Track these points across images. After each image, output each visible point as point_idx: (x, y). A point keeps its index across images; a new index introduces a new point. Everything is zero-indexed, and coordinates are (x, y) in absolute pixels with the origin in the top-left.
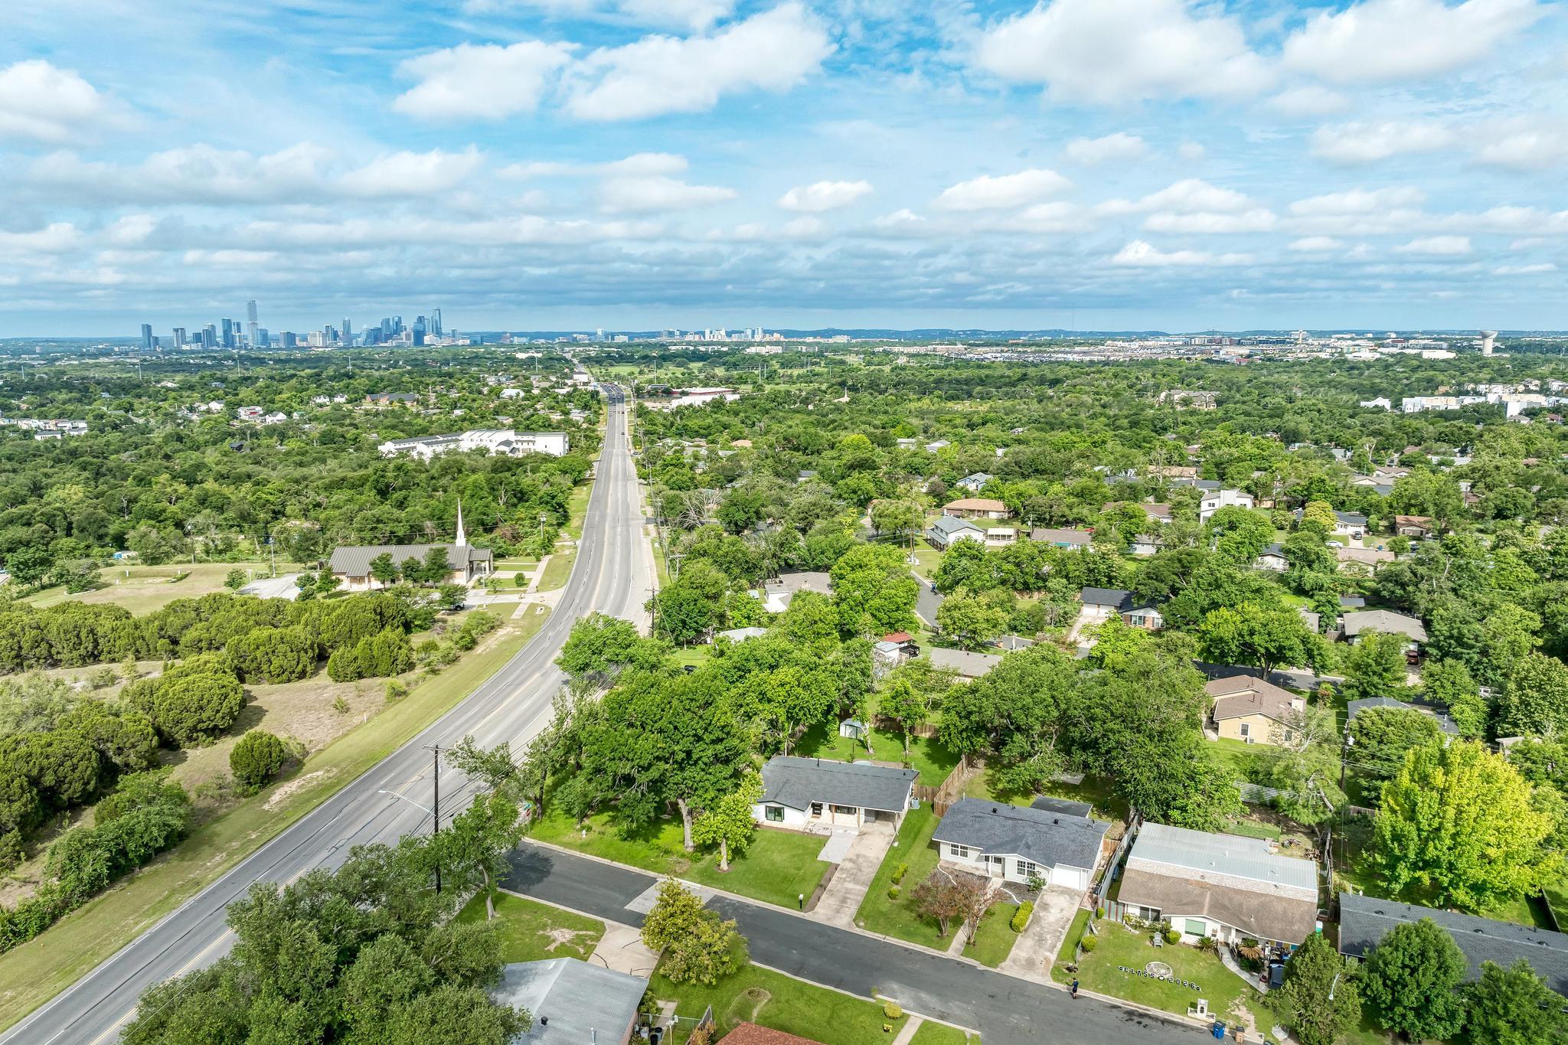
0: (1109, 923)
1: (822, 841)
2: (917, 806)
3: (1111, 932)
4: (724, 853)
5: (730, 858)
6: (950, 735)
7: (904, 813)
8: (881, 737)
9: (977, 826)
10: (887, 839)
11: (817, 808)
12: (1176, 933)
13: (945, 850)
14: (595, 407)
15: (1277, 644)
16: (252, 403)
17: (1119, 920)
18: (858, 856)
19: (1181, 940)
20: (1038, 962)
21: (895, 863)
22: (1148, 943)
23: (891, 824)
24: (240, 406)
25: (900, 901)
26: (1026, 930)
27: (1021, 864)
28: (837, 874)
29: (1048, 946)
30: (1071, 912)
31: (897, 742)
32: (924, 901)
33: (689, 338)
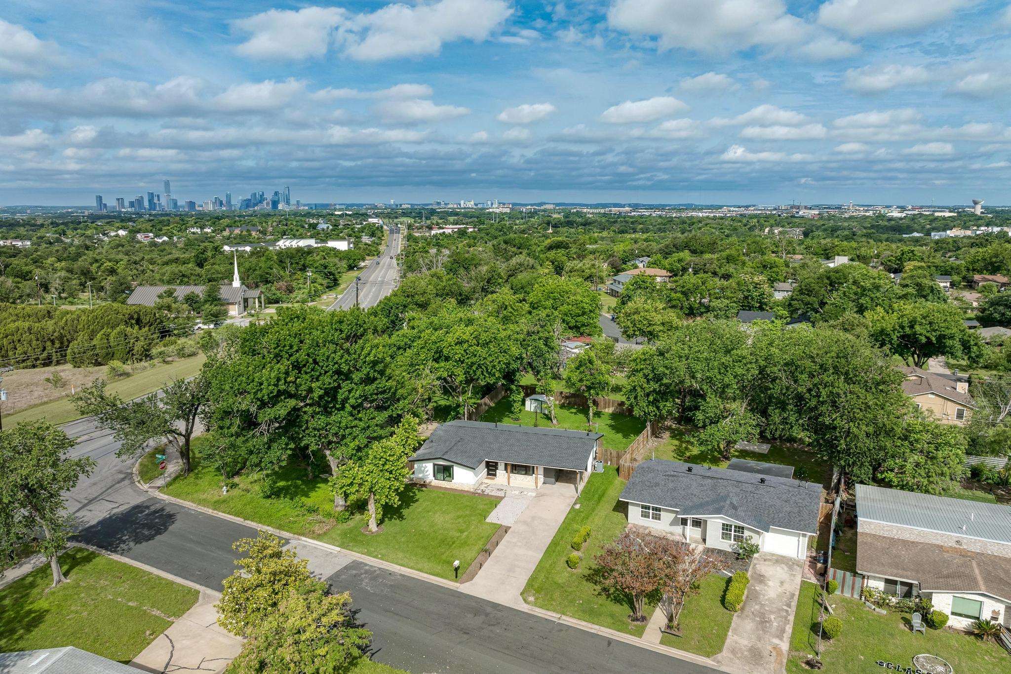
0: (844, 600)
1: (494, 502)
2: (600, 469)
3: (850, 611)
4: (373, 511)
5: (380, 516)
6: (636, 398)
7: (587, 474)
8: (565, 412)
9: (671, 485)
10: (568, 501)
11: (492, 468)
12: (940, 614)
13: (634, 513)
14: (380, 234)
15: (938, 333)
16: (146, 231)
17: (856, 596)
18: (533, 518)
19: (949, 623)
20: (765, 653)
21: (575, 526)
22: (902, 626)
23: (572, 486)
24: (138, 232)
25: (582, 570)
26: (742, 609)
27: (726, 527)
28: (507, 537)
29: (773, 630)
30: (794, 585)
31: (581, 416)
32: (612, 570)
33: (450, 206)
